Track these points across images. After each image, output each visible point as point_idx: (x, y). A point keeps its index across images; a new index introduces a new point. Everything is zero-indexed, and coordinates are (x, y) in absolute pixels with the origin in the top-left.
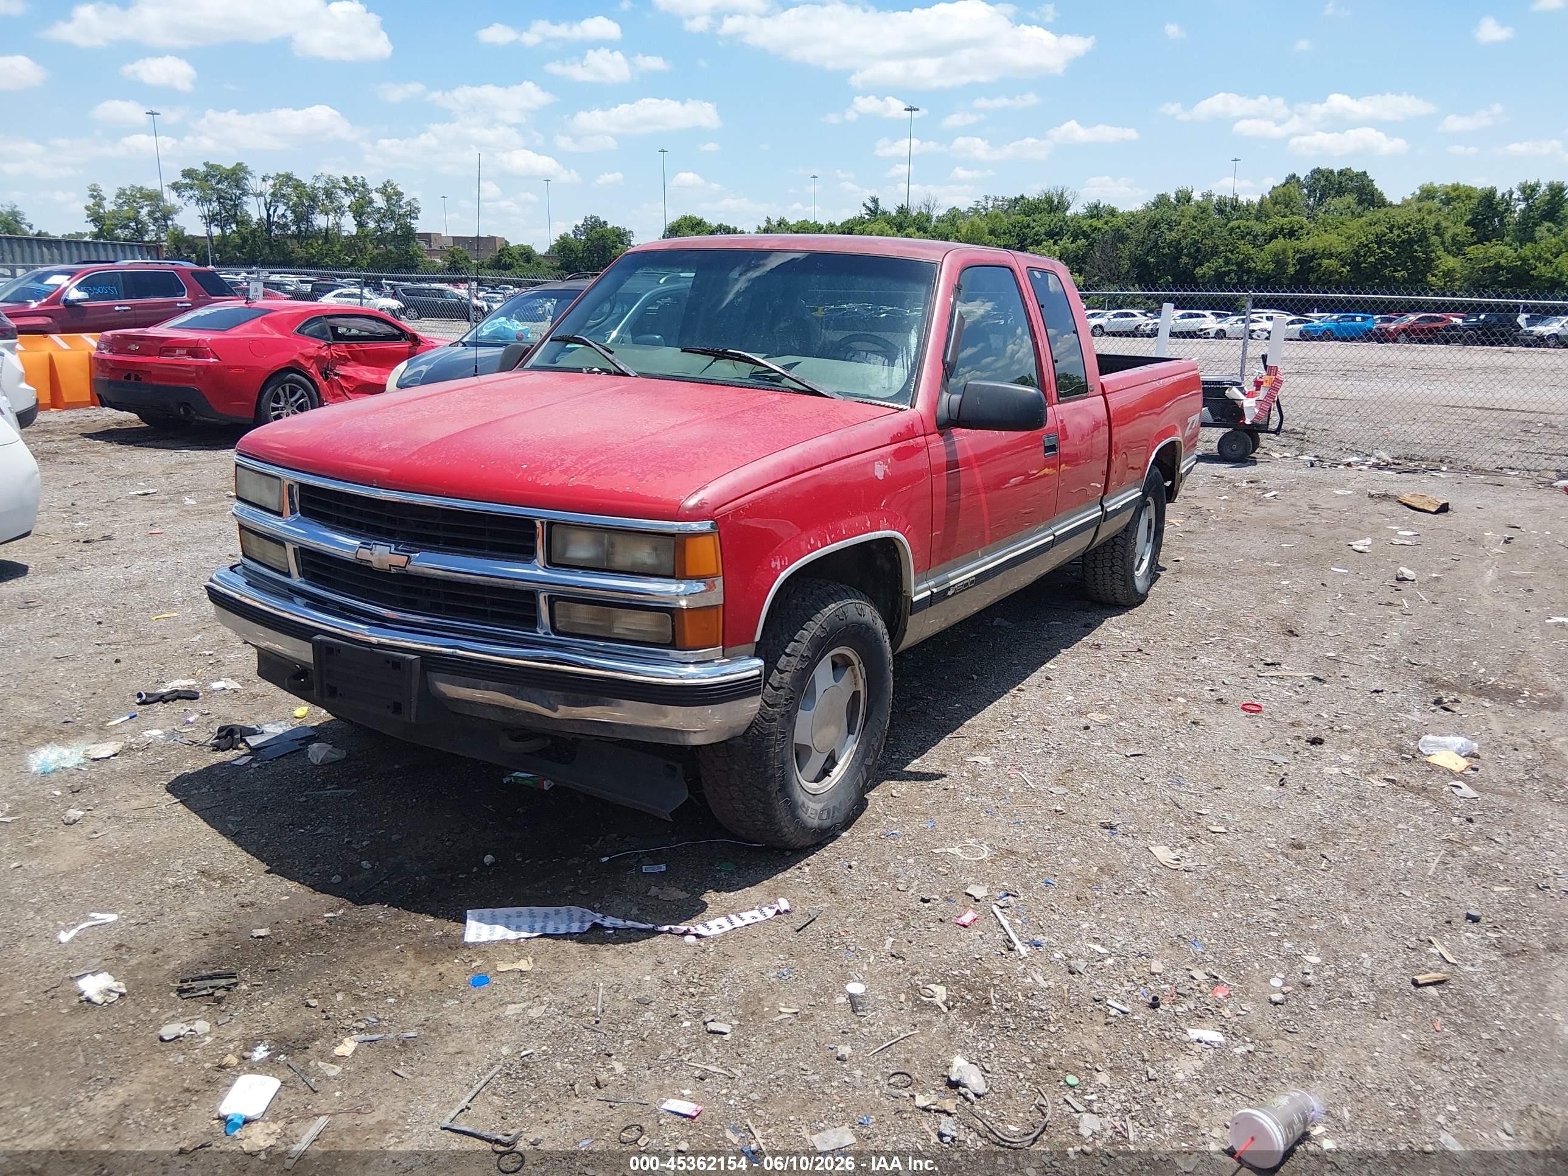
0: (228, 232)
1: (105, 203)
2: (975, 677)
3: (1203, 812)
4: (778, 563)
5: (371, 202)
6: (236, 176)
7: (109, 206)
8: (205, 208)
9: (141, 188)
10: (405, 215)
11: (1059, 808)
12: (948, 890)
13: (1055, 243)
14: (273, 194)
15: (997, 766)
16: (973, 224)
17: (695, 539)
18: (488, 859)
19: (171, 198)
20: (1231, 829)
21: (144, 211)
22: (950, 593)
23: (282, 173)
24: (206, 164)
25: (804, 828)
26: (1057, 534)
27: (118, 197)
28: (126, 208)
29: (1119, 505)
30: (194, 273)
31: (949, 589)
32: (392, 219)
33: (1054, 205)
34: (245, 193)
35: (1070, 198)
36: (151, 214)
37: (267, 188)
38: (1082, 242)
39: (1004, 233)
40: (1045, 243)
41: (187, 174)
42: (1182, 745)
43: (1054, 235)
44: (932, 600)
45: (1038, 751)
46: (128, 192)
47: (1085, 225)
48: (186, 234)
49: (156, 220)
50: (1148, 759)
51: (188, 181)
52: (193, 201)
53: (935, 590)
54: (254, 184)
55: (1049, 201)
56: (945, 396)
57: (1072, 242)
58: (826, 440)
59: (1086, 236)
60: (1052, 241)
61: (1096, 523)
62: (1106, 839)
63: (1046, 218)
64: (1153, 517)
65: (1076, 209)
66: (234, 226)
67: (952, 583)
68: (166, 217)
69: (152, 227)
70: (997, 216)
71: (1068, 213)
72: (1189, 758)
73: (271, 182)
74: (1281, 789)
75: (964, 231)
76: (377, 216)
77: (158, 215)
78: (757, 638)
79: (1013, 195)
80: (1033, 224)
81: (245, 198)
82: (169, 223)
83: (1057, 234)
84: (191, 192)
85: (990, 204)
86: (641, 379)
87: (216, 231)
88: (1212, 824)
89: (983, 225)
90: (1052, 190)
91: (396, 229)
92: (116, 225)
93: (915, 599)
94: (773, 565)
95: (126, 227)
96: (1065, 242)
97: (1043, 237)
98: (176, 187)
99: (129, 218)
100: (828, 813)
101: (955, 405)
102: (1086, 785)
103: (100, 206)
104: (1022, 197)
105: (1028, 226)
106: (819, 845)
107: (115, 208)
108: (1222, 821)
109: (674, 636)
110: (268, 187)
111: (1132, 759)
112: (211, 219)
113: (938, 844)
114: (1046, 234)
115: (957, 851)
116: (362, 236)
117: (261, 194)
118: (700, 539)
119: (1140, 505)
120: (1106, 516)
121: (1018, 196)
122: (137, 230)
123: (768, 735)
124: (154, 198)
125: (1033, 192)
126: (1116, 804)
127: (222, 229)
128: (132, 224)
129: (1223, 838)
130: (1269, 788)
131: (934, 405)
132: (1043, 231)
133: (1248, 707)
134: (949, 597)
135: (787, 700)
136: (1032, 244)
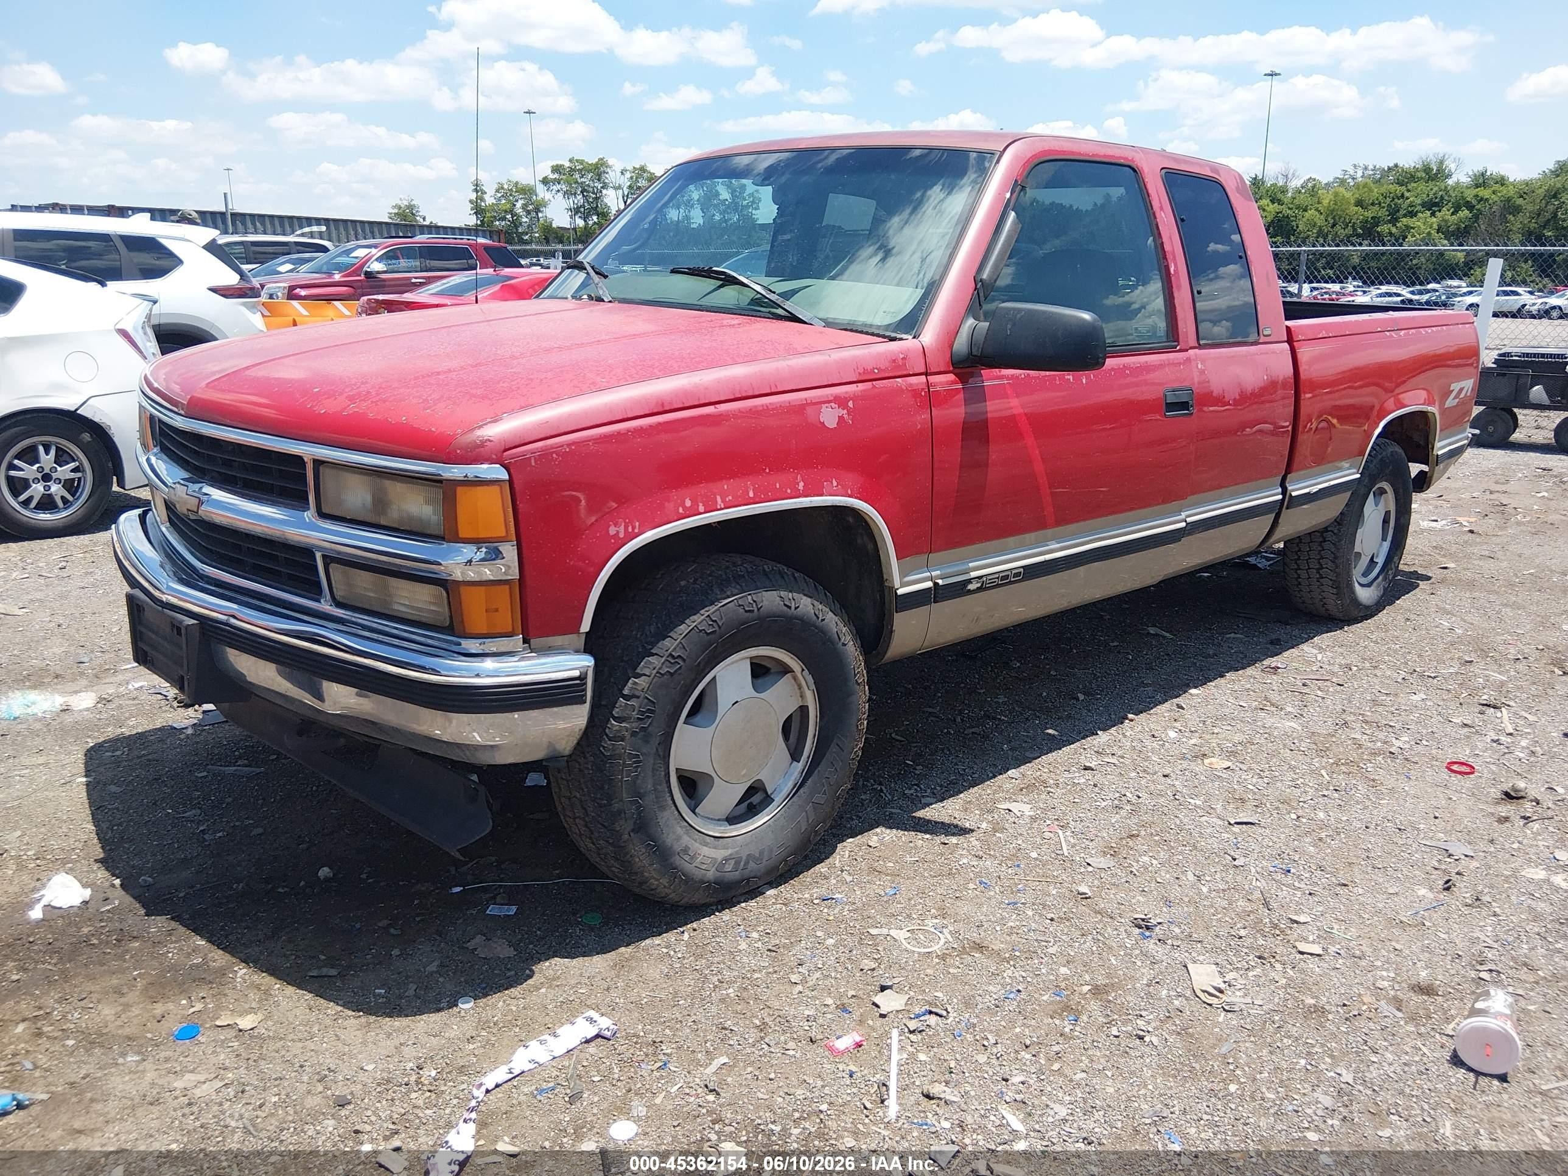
0: (591, 223)
1: (486, 197)
2: (1081, 697)
3: (1302, 918)
4: (622, 529)
5: (717, 194)
6: (598, 170)
7: (489, 200)
8: (571, 201)
9: (517, 183)
10: (747, 206)
11: (1083, 889)
12: (851, 993)
13: (1433, 214)
14: (630, 187)
15: (1033, 819)
16: (1336, 194)
17: (474, 489)
18: (324, 872)
19: (542, 193)
20: (1332, 949)
21: (519, 204)
22: (971, 587)
23: (638, 166)
24: (571, 161)
25: (688, 881)
26: (1189, 520)
27: (497, 191)
28: (504, 201)
29: (1315, 489)
30: (487, 248)
31: (969, 581)
32: (736, 210)
33: (1433, 173)
34: (606, 186)
35: (1453, 167)
36: (524, 207)
37: (625, 182)
38: (1464, 213)
39: (1373, 204)
40: (1420, 215)
41: (556, 169)
42: (1321, 815)
43: (1432, 206)
44: (937, 594)
45: (1104, 804)
46: (506, 187)
47: (1469, 195)
48: (554, 225)
49: (528, 212)
50: (1260, 830)
51: (556, 176)
52: (560, 194)
53: (940, 582)
54: (613, 176)
55: (1427, 169)
56: (970, 322)
57: (1453, 214)
58: (738, 371)
59: (1470, 207)
60: (1428, 213)
61: (1277, 510)
62: (1129, 943)
63: (1422, 187)
64: (1392, 508)
65: (1460, 176)
66: (595, 218)
67: (974, 574)
68: (537, 210)
69: (525, 220)
70: (1365, 185)
71: (1450, 182)
72: (1323, 835)
73: (628, 175)
74: (1443, 896)
75: (1325, 202)
76: (722, 208)
77: (531, 207)
78: (586, 626)
79: (1386, 163)
80: (1407, 194)
81: (604, 192)
82: (540, 215)
83: (1436, 204)
84: (559, 187)
85: (1360, 174)
86: (616, 304)
87: (580, 223)
88: (1305, 940)
89: (1348, 195)
90: (1431, 157)
91: (739, 220)
92: (495, 217)
93: (900, 592)
94: (612, 530)
95: (504, 219)
96: (1445, 213)
97: (1419, 208)
98: (545, 181)
99: (506, 211)
100: (737, 863)
101: (980, 336)
102: (1146, 859)
103: (482, 200)
104: (1396, 166)
105: (1403, 195)
106: (726, 903)
107: (494, 202)
108: (1326, 936)
109: (451, 617)
110: (626, 180)
111: (1236, 829)
112: (576, 211)
113: (884, 921)
114: (1423, 205)
115: (901, 935)
116: (710, 226)
117: (619, 187)
118: (480, 490)
119: (1358, 492)
120: (1288, 502)
121: (1391, 165)
122: (513, 222)
123: (611, 757)
124: (527, 191)
125: (1408, 161)
126: (1175, 892)
127: (585, 221)
128: (509, 216)
129: (1312, 964)
130: (1422, 891)
131: (951, 334)
132: (1419, 201)
133: (1455, 767)
134: (970, 592)
135: (642, 713)
136: (1405, 216)
